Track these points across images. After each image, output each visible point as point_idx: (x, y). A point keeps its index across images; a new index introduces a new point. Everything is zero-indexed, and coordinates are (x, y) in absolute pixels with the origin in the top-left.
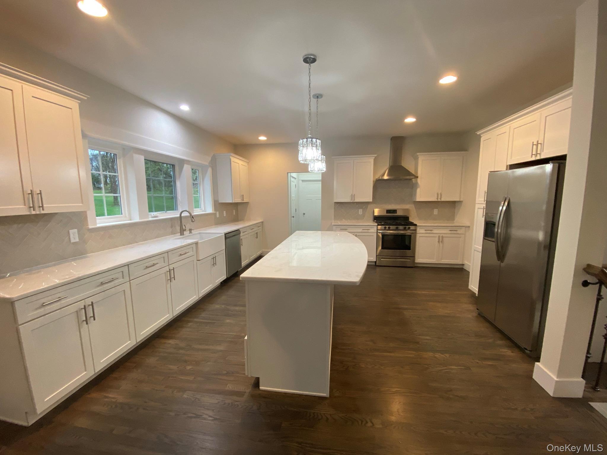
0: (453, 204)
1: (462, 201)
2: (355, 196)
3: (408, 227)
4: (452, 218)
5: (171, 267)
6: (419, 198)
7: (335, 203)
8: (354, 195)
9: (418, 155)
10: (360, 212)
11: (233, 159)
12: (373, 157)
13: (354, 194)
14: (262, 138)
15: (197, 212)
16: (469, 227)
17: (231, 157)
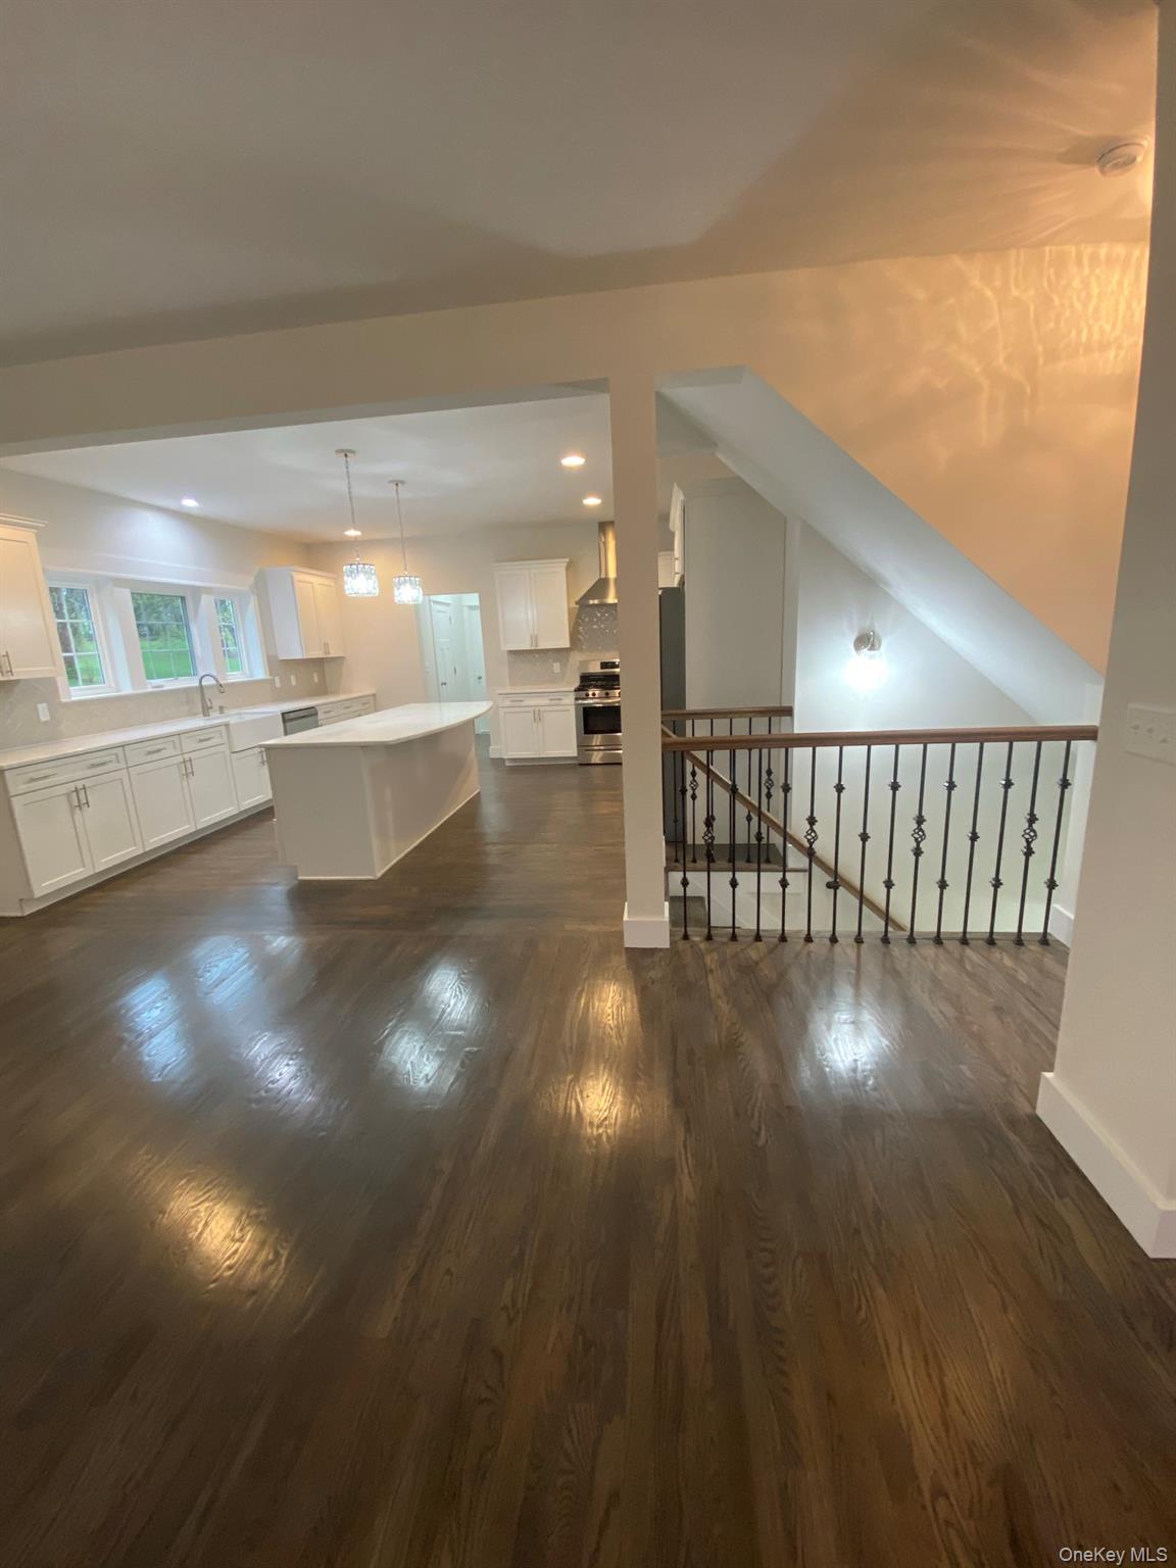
2: (537, 638)
5: (187, 757)
7: (510, 652)
10: (557, 667)
11: (297, 577)
12: (564, 562)
13: (536, 635)
14: (352, 533)
15: (234, 677)
17: (293, 573)
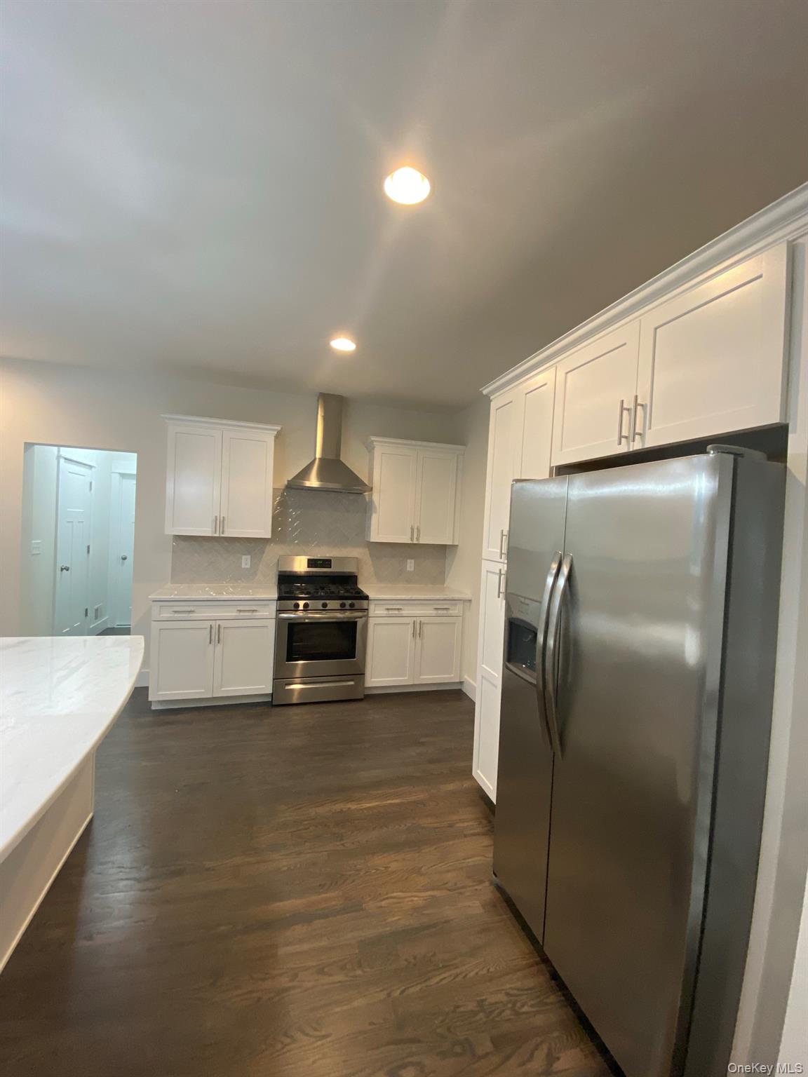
0: (443, 551)
1: (457, 546)
2: (226, 522)
3: (350, 602)
4: (439, 578)
6: (375, 537)
8: (222, 519)
9: (372, 441)
10: (246, 562)
12: (274, 430)
13: (223, 517)
16: (470, 601)
